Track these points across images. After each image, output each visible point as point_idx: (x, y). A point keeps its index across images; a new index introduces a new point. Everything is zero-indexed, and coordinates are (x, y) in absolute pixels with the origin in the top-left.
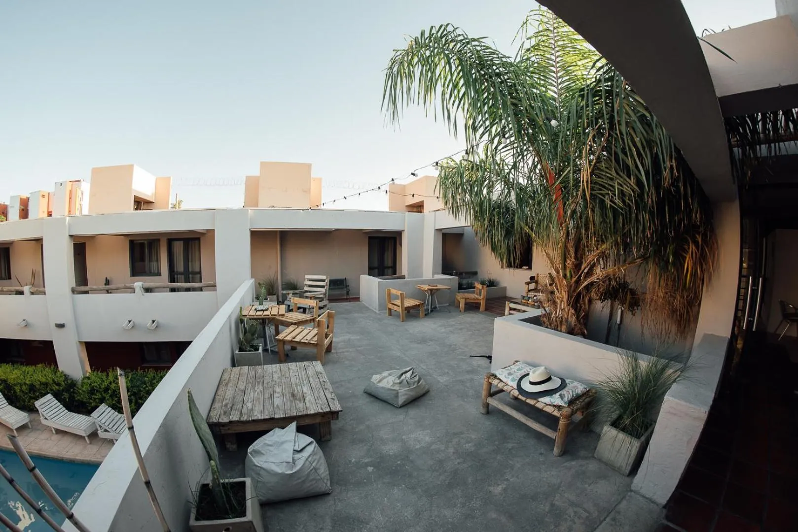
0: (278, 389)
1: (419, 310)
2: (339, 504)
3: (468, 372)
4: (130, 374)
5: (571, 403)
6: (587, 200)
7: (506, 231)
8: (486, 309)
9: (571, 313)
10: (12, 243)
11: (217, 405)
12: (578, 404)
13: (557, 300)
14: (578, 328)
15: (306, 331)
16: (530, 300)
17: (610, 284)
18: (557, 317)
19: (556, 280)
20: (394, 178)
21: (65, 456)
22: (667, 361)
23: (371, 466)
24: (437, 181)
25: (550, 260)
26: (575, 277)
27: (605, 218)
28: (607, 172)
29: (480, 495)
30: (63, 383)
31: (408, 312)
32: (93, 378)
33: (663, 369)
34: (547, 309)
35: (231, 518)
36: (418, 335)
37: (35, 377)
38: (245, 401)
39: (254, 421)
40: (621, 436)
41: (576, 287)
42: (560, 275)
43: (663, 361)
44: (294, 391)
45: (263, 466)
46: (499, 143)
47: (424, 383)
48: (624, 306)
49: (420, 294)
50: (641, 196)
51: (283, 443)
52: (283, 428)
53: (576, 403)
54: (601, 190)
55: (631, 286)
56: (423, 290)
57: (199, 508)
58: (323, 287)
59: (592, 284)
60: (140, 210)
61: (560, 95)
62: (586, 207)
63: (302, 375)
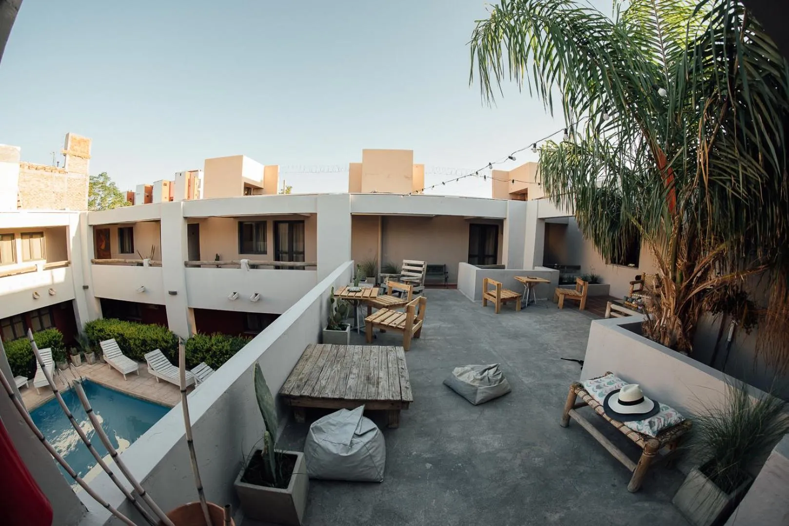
0: (355, 371)
1: (516, 302)
2: (386, 495)
3: (556, 376)
4: (231, 339)
5: (661, 433)
6: (704, 188)
7: (611, 222)
8: (586, 308)
9: (677, 323)
10: (135, 223)
11: (293, 378)
12: (668, 436)
13: (663, 307)
14: (683, 343)
15: (396, 315)
16: (634, 303)
17: (725, 293)
18: (660, 327)
19: (664, 282)
20: (491, 163)
21: (164, 402)
22: (783, 401)
23: (430, 463)
24: (538, 167)
25: (658, 258)
26: (685, 281)
27: (725, 209)
28: (728, 153)
29: (532, 520)
30: (171, 341)
31: (505, 304)
32: (198, 339)
33: (777, 411)
34: (651, 316)
35: (272, 487)
36: (511, 329)
37: (148, 334)
38: (320, 378)
39: (323, 398)
40: (709, 486)
41: (686, 294)
42: (669, 278)
43: (778, 401)
44: (371, 374)
45: (320, 444)
46: (602, 121)
47: (507, 383)
48: (739, 321)
49: (518, 287)
50: (769, 183)
51: (345, 425)
52: (351, 410)
53: (665, 434)
54: (720, 175)
55: (750, 298)
56: (522, 282)
57: (247, 471)
58: (420, 272)
59: (704, 291)
60: (250, 195)
61: (667, 62)
62: (703, 195)
63: (382, 359)
